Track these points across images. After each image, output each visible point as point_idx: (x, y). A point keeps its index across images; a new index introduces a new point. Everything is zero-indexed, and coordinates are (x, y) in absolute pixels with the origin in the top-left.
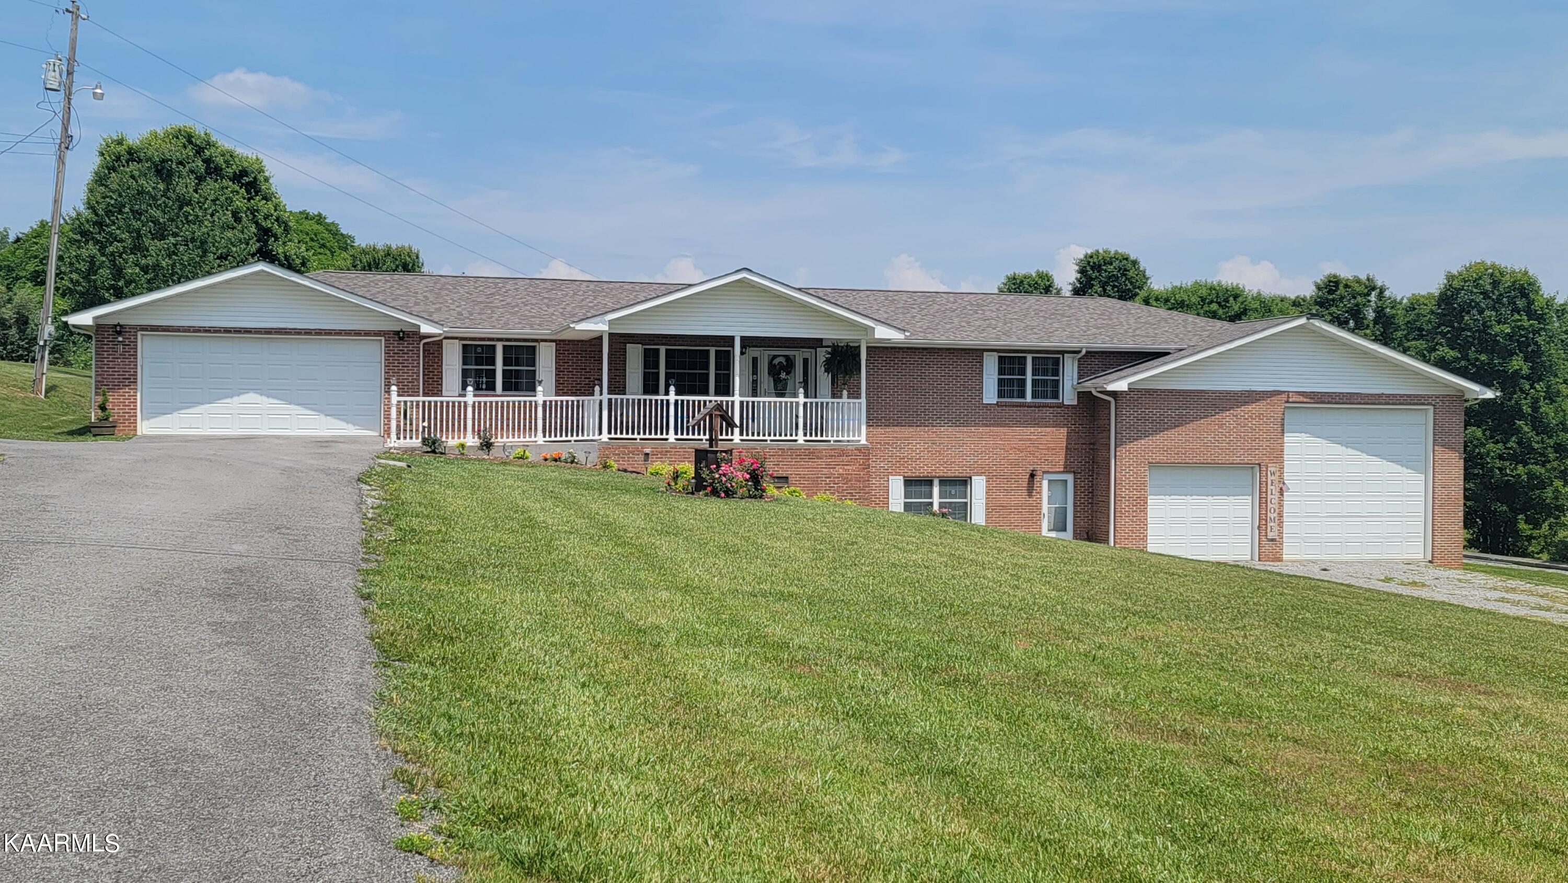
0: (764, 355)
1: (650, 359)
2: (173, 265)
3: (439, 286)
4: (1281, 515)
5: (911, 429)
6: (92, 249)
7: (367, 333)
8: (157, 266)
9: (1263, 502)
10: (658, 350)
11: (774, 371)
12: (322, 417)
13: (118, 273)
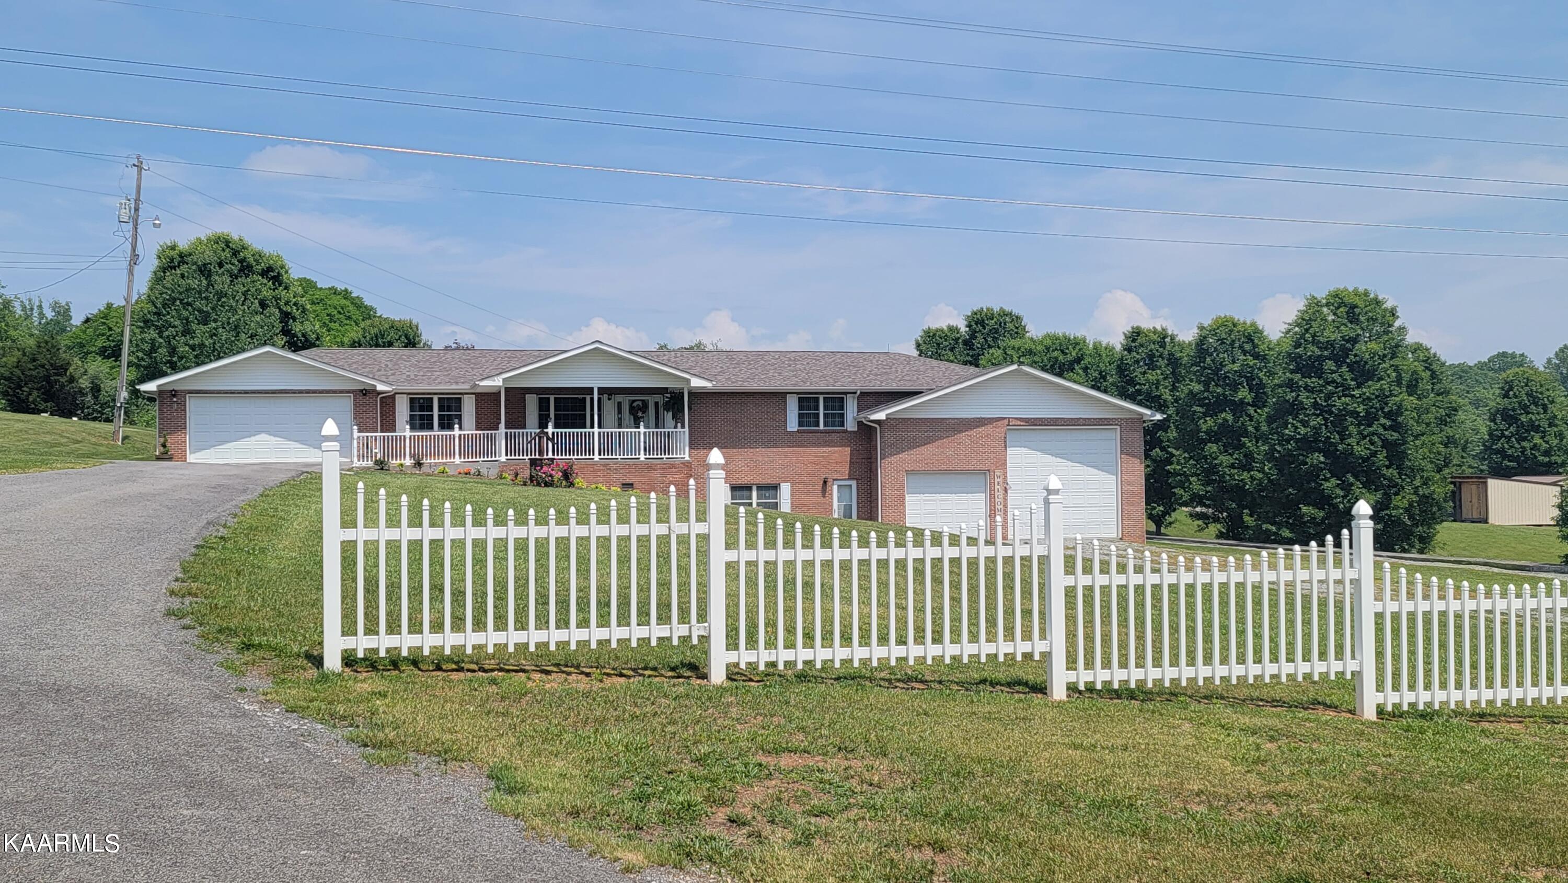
0: (625, 400)
1: (543, 405)
2: (214, 343)
3: (397, 357)
4: (1005, 506)
5: (735, 450)
6: (152, 334)
7: (341, 392)
8: (202, 345)
9: (992, 497)
10: (549, 399)
11: (633, 410)
12: (312, 449)
13: (173, 351)
